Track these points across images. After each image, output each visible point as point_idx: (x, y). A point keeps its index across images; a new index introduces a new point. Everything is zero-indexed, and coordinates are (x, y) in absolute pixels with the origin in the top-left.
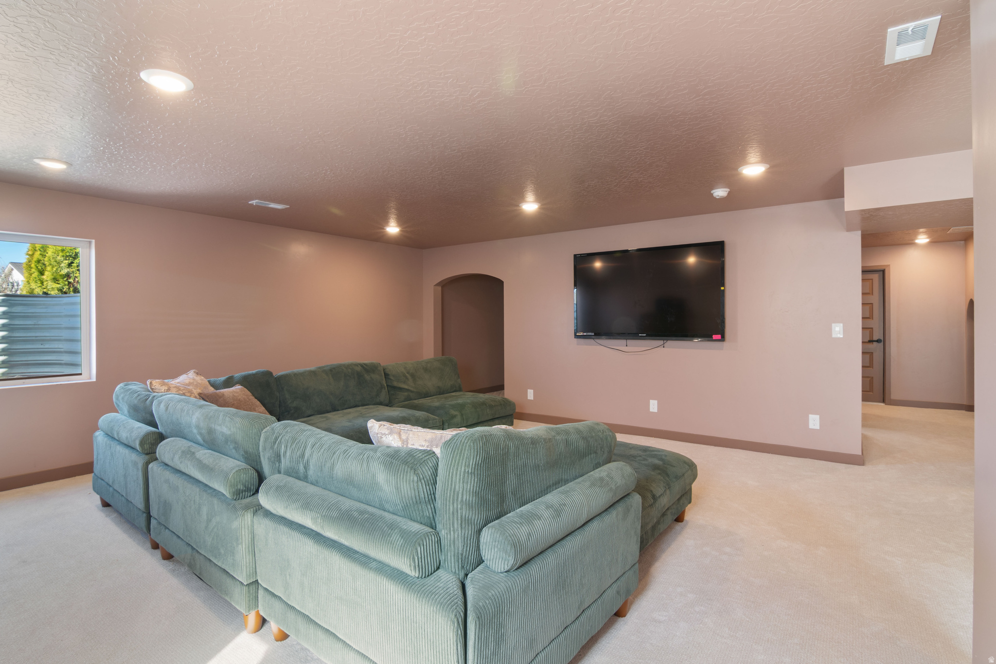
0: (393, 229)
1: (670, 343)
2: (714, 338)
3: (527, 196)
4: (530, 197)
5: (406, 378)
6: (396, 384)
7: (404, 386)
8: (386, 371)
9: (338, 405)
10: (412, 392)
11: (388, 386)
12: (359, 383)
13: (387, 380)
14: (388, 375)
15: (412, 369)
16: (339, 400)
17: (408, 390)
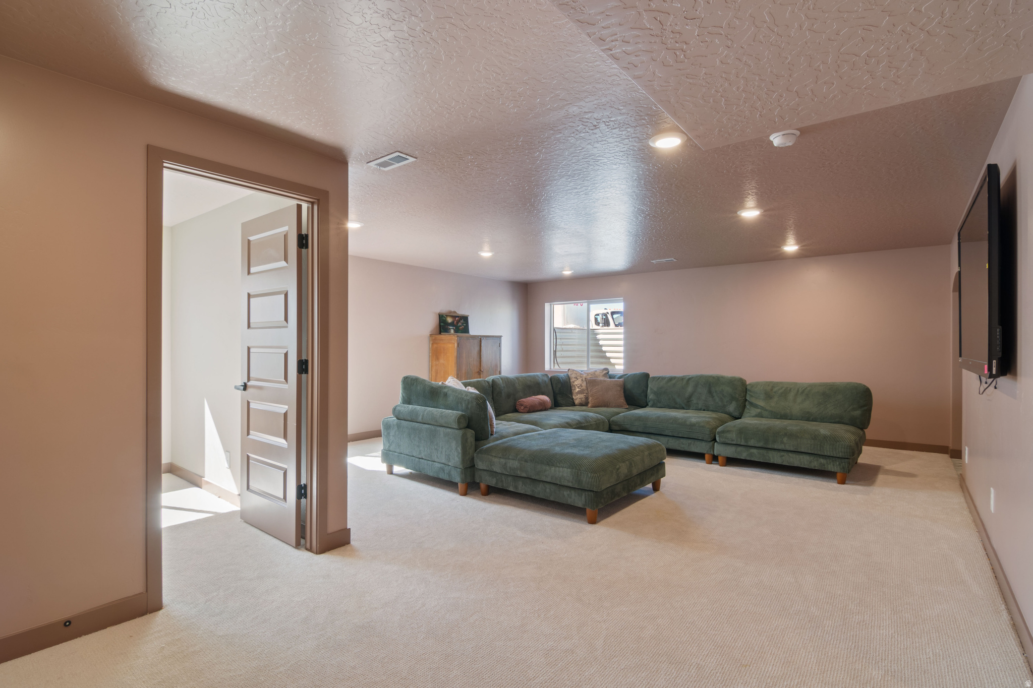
5: (768, 396)
6: (753, 400)
7: (761, 403)
8: (748, 387)
9: (686, 405)
10: (766, 410)
11: (746, 400)
12: (710, 392)
13: (747, 395)
14: (750, 391)
15: (784, 389)
16: (688, 402)
17: (762, 408)
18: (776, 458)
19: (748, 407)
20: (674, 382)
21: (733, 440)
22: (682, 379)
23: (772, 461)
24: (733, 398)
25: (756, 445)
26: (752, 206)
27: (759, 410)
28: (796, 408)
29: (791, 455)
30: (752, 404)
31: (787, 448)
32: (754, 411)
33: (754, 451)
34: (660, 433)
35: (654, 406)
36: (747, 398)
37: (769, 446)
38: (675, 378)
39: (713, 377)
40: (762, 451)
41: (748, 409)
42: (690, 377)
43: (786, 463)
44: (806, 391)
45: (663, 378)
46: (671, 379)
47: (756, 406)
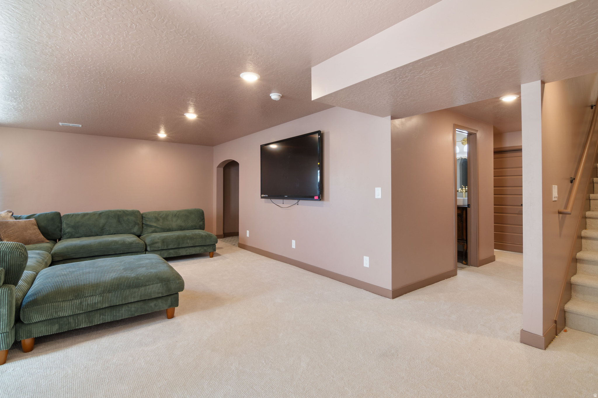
0: (162, 135)
1: (301, 202)
2: (315, 199)
3: (189, 109)
4: (191, 110)
5: (157, 220)
6: (148, 223)
7: (154, 224)
8: (144, 216)
9: (101, 232)
10: (158, 228)
11: (143, 224)
12: (119, 221)
13: (143, 220)
14: (144, 217)
15: (165, 214)
16: (102, 230)
17: (155, 227)
18: (183, 252)
19: (145, 227)
20: (87, 217)
21: (159, 248)
22: (94, 214)
23: (181, 254)
24: (136, 224)
25: (173, 247)
26: (192, 112)
27: (153, 229)
28: (174, 224)
29: (191, 249)
30: (147, 225)
31: (190, 245)
32: (150, 229)
33: (171, 251)
34: (104, 254)
35: (72, 236)
36: (143, 223)
37: (180, 247)
38: (87, 214)
39: (120, 211)
40: (176, 250)
41: (146, 229)
42: (100, 212)
43: (188, 254)
44: (177, 215)
45: (77, 215)
46: (84, 215)
47: (151, 226)
